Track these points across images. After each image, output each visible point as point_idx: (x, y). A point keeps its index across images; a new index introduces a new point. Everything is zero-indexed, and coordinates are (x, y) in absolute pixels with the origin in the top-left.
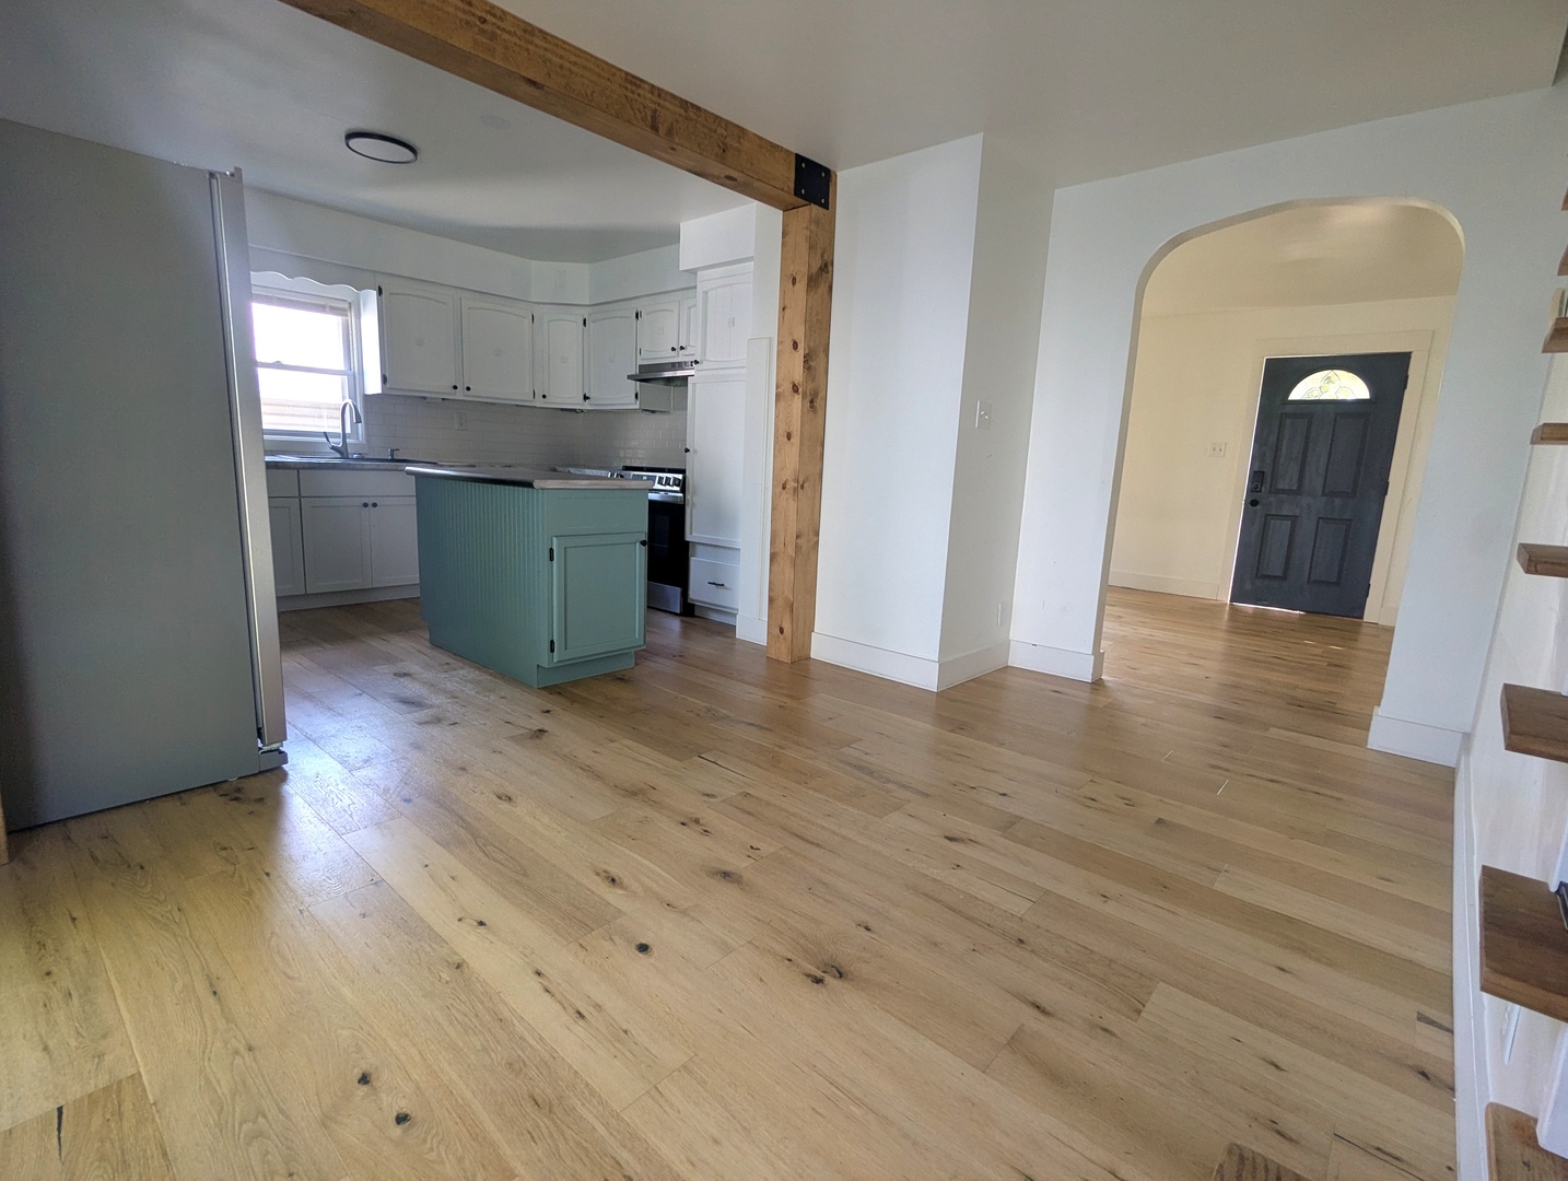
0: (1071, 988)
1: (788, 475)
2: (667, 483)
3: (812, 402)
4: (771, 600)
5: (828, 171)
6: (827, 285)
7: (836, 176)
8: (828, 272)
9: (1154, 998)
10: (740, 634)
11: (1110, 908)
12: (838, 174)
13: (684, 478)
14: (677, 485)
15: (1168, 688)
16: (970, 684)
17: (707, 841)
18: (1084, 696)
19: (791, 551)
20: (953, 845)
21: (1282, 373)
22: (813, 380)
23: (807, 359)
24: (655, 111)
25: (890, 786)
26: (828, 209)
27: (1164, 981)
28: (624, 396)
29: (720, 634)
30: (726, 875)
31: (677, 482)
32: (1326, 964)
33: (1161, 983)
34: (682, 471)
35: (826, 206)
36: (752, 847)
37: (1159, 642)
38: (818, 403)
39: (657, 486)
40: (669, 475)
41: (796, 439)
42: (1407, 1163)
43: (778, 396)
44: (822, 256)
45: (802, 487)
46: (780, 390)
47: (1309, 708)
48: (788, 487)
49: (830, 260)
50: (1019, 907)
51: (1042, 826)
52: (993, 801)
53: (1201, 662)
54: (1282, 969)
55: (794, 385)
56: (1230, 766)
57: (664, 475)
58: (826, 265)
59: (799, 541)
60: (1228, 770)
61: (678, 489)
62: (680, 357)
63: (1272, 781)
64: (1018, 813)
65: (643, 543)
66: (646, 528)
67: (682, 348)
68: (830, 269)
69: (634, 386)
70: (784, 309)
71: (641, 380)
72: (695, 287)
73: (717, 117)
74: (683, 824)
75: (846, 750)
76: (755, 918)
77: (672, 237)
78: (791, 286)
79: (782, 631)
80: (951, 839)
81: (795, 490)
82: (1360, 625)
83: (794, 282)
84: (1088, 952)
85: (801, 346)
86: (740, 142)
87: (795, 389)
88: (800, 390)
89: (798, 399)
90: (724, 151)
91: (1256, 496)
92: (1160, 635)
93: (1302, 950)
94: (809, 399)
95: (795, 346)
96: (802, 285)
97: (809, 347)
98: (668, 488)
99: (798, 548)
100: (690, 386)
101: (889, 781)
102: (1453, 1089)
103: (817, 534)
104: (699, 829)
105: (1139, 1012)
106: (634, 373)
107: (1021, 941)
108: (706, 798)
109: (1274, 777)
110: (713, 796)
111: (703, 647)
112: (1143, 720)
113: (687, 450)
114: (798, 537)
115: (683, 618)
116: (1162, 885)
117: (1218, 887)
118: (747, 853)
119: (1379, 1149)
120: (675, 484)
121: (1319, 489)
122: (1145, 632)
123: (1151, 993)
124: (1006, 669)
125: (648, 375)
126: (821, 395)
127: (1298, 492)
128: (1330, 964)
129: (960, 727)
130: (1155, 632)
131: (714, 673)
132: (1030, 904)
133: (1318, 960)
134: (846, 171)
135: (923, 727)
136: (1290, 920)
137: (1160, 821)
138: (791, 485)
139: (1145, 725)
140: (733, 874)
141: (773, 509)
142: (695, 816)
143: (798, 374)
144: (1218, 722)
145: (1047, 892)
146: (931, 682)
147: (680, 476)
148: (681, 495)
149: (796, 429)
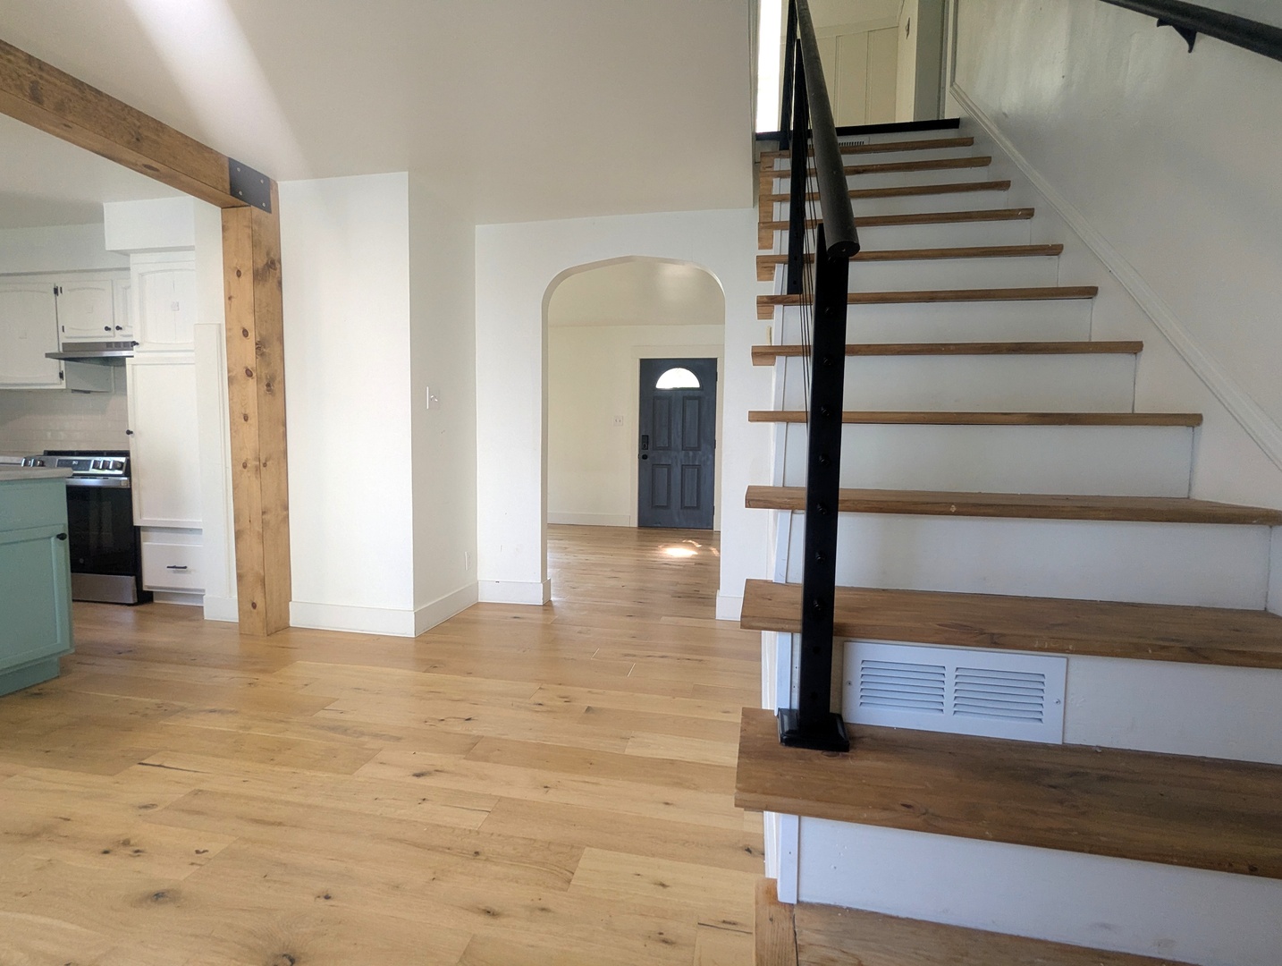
0: (517, 882)
1: (248, 454)
2: (105, 466)
3: (268, 385)
4: (240, 577)
5: (267, 179)
6: (276, 280)
7: (277, 184)
8: (275, 269)
9: (581, 864)
10: (208, 615)
11: (552, 797)
12: (278, 182)
13: (128, 461)
14: (120, 469)
15: (598, 599)
16: (445, 625)
17: (138, 864)
18: (539, 617)
19: (257, 527)
20: (421, 781)
21: (651, 369)
22: (269, 364)
23: (260, 346)
24: (35, 83)
25: (365, 739)
26: (270, 212)
27: (588, 846)
28: (47, 375)
29: (182, 618)
30: (158, 896)
31: (117, 466)
32: (694, 789)
33: (587, 849)
34: (126, 454)
35: (268, 209)
36: (197, 852)
37: (593, 564)
38: (276, 387)
39: (92, 471)
40: (107, 459)
41: (253, 420)
42: (742, 925)
43: (231, 380)
44: (268, 254)
45: (265, 465)
46: (233, 374)
47: (684, 597)
48: (249, 465)
49: (276, 258)
50: (475, 820)
51: (499, 739)
52: (459, 728)
53: (620, 575)
54: (667, 804)
55: (247, 370)
56: (636, 652)
57: (101, 459)
58: (273, 263)
59: (266, 517)
60: (635, 656)
61: (120, 472)
62: (118, 337)
63: (662, 657)
64: (480, 733)
65: (61, 537)
66: (65, 520)
67: (118, 328)
68: (278, 266)
69: (56, 366)
70: (230, 298)
71: (65, 359)
72: (128, 269)
73: (126, 106)
74: (106, 852)
75: (321, 714)
76: (192, 935)
77: (93, 215)
78: (236, 278)
79: (254, 606)
80: (418, 775)
81: (257, 469)
82: (712, 533)
83: (239, 274)
84: (532, 842)
85: (251, 334)
86: (158, 136)
87: (249, 373)
88: (254, 375)
89: (252, 383)
90: (138, 139)
91: (645, 452)
92: (593, 558)
93: (679, 784)
94: (265, 382)
95: (245, 333)
96: (247, 279)
97: (260, 335)
98: (106, 472)
99: (264, 524)
100: (128, 367)
101: (362, 734)
102: (763, 854)
103: (286, 508)
104: (129, 851)
105: (569, 881)
106: (56, 351)
107: (477, 853)
108: (143, 811)
109: (664, 654)
110: (153, 806)
111: (162, 635)
112: (579, 628)
113: (129, 432)
114: (264, 513)
115: (138, 608)
116: (587, 763)
117: (628, 751)
118: (191, 861)
119: (724, 922)
120: (115, 467)
121: (680, 447)
122: (582, 557)
123: (579, 860)
124: (477, 605)
125: (74, 355)
126: (279, 379)
127: (668, 448)
128: (696, 788)
129: (433, 666)
130: (589, 557)
131: (172, 663)
132: (485, 815)
133: (689, 788)
134: (286, 182)
135: (403, 674)
136: (672, 762)
137: (589, 709)
138: (254, 463)
139: (580, 632)
140: (168, 891)
141: (234, 489)
142: (122, 838)
143: (250, 359)
144: (628, 619)
145: (500, 799)
146: (409, 631)
147: (123, 460)
148: (126, 478)
149: (252, 410)
